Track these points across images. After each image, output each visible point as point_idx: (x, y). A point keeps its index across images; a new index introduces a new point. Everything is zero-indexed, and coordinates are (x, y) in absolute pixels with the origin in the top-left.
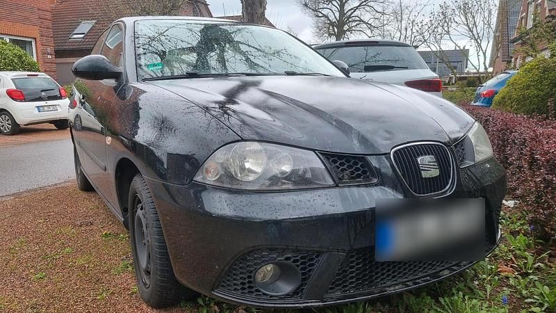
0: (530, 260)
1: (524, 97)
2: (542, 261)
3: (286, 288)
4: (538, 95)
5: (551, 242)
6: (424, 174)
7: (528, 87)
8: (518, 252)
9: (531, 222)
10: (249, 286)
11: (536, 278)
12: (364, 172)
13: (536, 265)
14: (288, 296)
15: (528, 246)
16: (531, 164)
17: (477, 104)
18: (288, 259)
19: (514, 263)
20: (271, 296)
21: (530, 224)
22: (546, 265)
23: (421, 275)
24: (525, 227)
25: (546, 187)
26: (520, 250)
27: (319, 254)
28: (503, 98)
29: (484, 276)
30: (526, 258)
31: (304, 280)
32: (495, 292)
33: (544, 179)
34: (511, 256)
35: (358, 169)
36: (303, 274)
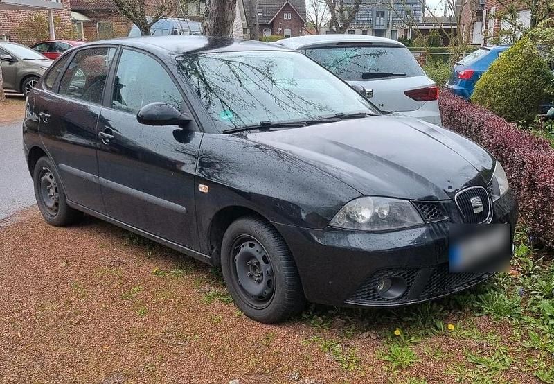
0: (531, 263)
1: (507, 87)
2: (538, 264)
3: (397, 294)
4: (522, 85)
5: (544, 249)
6: (476, 211)
7: (512, 75)
8: (521, 259)
9: (530, 234)
10: (374, 295)
11: (536, 277)
12: (439, 212)
13: (535, 268)
14: (398, 299)
15: (528, 253)
16: (529, 186)
17: (454, 87)
18: (400, 274)
19: (519, 267)
20: (389, 300)
21: (529, 236)
22: (542, 267)
23: (472, 279)
24: (525, 238)
25: (543, 207)
26: (522, 256)
27: (418, 269)
28: (486, 86)
29: (501, 279)
30: (528, 263)
31: (408, 287)
32: (510, 289)
33: (541, 200)
34: (516, 262)
35: (435, 211)
36: (408, 284)
